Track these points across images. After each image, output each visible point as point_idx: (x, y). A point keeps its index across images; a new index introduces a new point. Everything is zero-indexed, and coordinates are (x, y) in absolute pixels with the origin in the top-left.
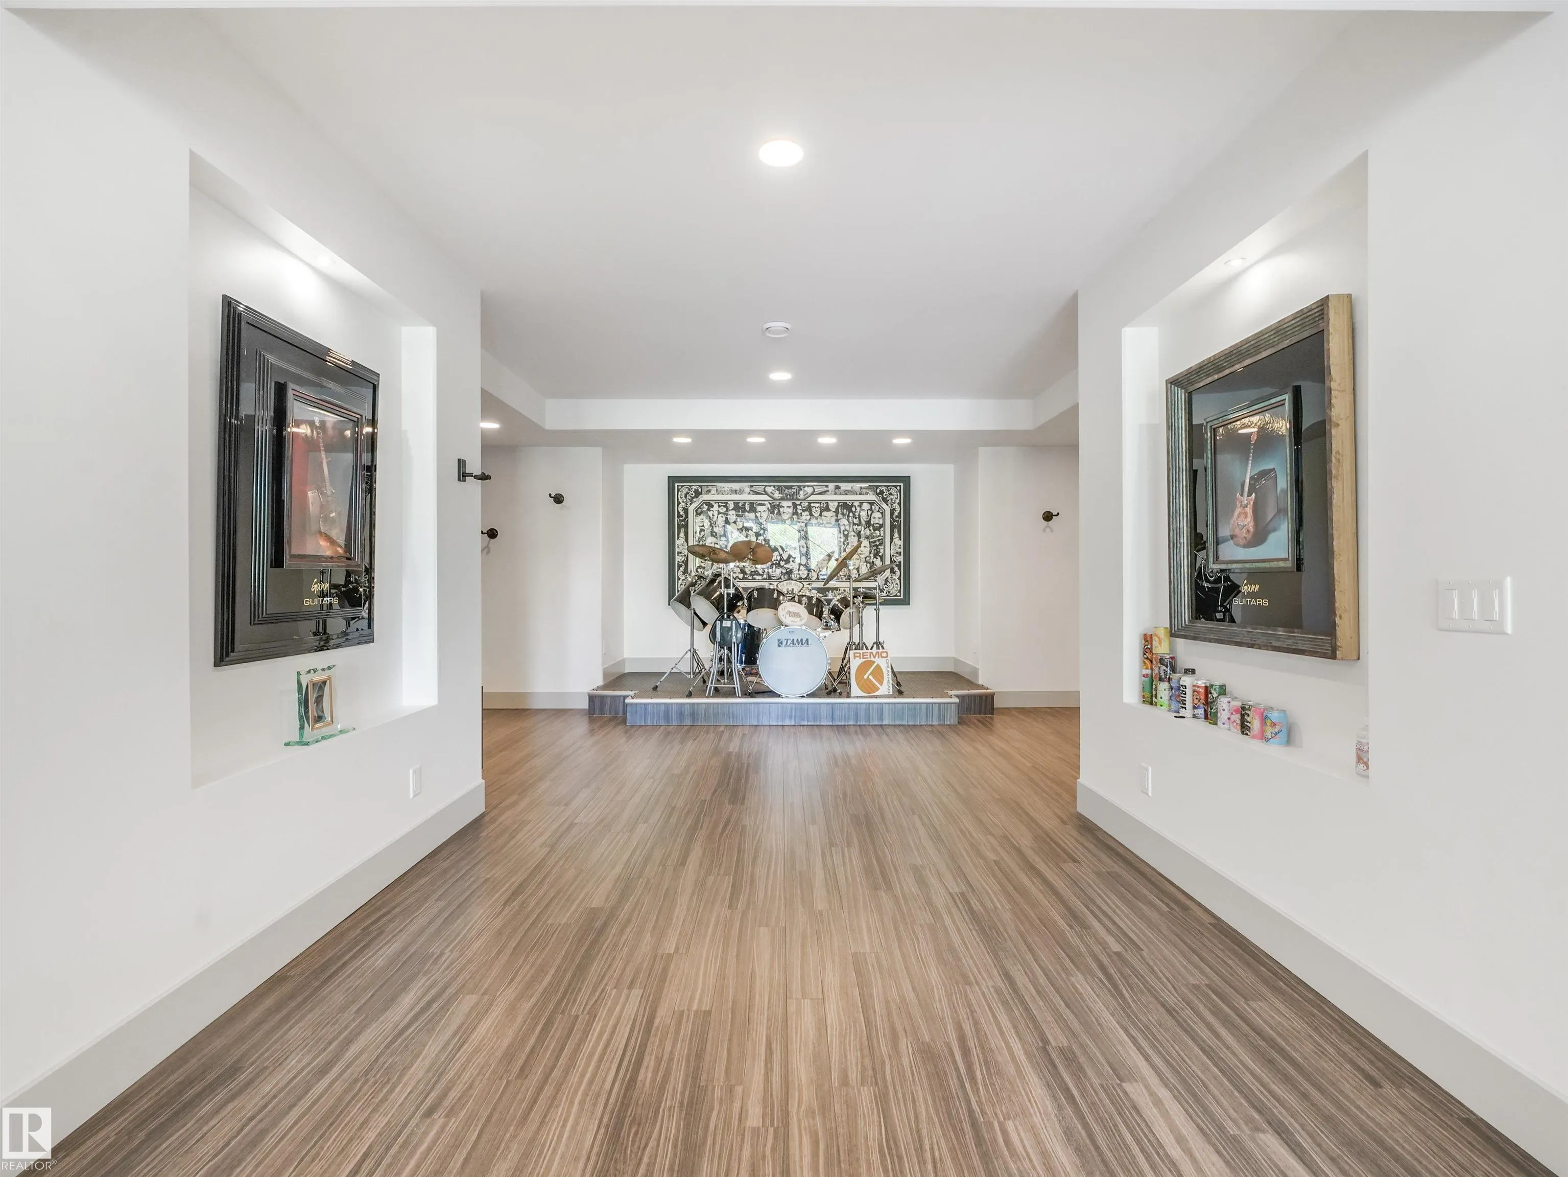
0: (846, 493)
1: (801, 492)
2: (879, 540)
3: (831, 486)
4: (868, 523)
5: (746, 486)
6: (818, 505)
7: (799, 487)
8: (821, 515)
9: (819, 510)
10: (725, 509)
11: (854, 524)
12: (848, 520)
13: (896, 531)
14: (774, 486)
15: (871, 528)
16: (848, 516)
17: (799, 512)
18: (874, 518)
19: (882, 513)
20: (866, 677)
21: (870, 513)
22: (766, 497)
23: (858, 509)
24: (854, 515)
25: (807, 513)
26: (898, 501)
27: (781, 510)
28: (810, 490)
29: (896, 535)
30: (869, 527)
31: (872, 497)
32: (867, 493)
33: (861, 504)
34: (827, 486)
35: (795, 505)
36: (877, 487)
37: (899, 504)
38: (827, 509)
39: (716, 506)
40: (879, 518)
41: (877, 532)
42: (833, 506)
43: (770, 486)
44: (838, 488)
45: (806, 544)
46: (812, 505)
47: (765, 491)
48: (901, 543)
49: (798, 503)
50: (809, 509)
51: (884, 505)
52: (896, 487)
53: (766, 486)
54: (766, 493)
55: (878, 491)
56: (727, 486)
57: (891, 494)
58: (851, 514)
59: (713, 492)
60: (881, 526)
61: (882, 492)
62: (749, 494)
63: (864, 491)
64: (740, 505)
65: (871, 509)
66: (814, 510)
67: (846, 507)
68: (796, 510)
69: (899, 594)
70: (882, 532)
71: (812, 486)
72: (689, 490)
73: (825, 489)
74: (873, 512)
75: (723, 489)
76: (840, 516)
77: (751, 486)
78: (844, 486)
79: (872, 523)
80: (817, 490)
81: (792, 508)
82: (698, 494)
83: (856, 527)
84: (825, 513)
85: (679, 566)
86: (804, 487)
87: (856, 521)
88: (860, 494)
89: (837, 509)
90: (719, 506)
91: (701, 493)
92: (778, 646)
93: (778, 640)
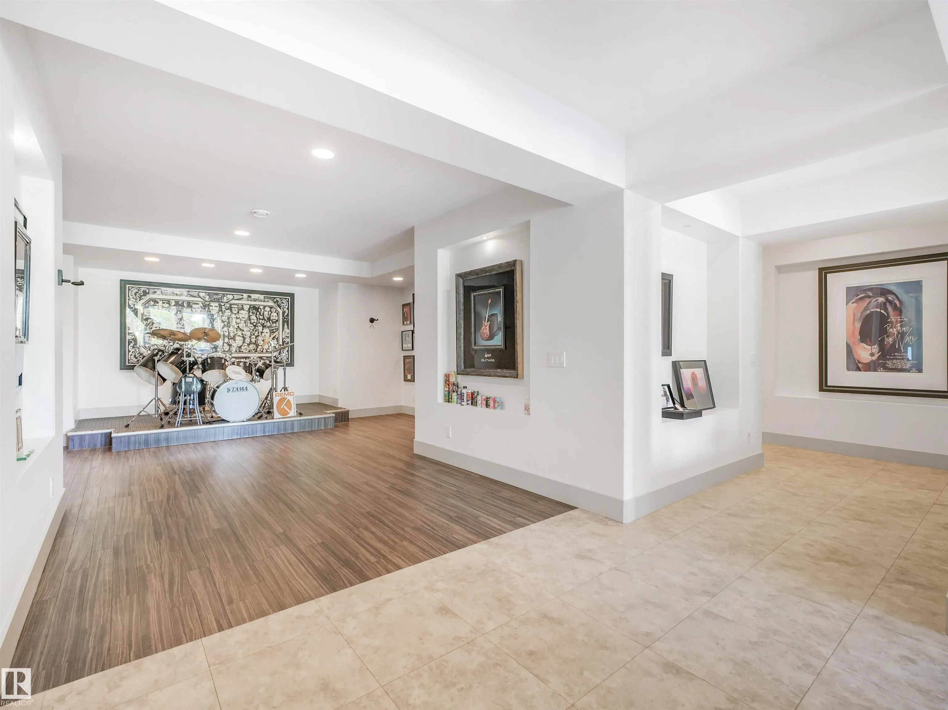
0: (255, 300)
1: (225, 298)
2: (275, 329)
3: (245, 296)
4: (269, 319)
5: (184, 291)
6: (237, 306)
7: (223, 294)
8: (238, 312)
9: (237, 309)
10: (168, 305)
11: (260, 319)
12: (256, 316)
13: (286, 324)
14: (205, 293)
15: (271, 322)
16: (256, 314)
17: (223, 310)
18: (273, 316)
19: (277, 314)
20: (282, 407)
21: (270, 313)
22: (199, 299)
23: (263, 310)
24: (260, 313)
25: (229, 311)
26: (287, 307)
27: (211, 308)
28: (231, 297)
29: (286, 326)
30: (269, 321)
31: (271, 303)
32: (268, 301)
33: (265, 307)
34: (242, 295)
35: (220, 306)
36: (275, 298)
37: (288, 309)
38: (242, 309)
39: (161, 303)
40: (276, 316)
41: (275, 325)
42: (246, 307)
43: (203, 292)
44: (249, 297)
45: (228, 330)
46: (232, 306)
47: (198, 295)
48: (289, 331)
49: (223, 304)
50: (230, 308)
51: (279, 309)
52: (286, 299)
53: (200, 292)
54: (200, 297)
55: (275, 300)
56: (170, 290)
57: (283, 303)
58: (258, 313)
59: (157, 293)
60: (277, 321)
61: (277, 301)
62: (187, 296)
63: (266, 300)
64: (180, 303)
65: (271, 311)
66: (233, 309)
67: (256, 309)
68: (221, 309)
69: (287, 360)
70: (277, 325)
71: (232, 294)
72: (138, 290)
73: (241, 297)
74: (272, 312)
75: (167, 292)
76: (251, 314)
77: (188, 291)
78: (254, 296)
79: (271, 319)
80: (236, 297)
81: (218, 307)
82: (146, 293)
83: (261, 321)
84: (240, 312)
85: (130, 343)
86: (227, 294)
87: (261, 317)
88: (264, 301)
89: (249, 309)
90: (163, 303)
91: (149, 293)
92: (228, 392)
93: (228, 389)
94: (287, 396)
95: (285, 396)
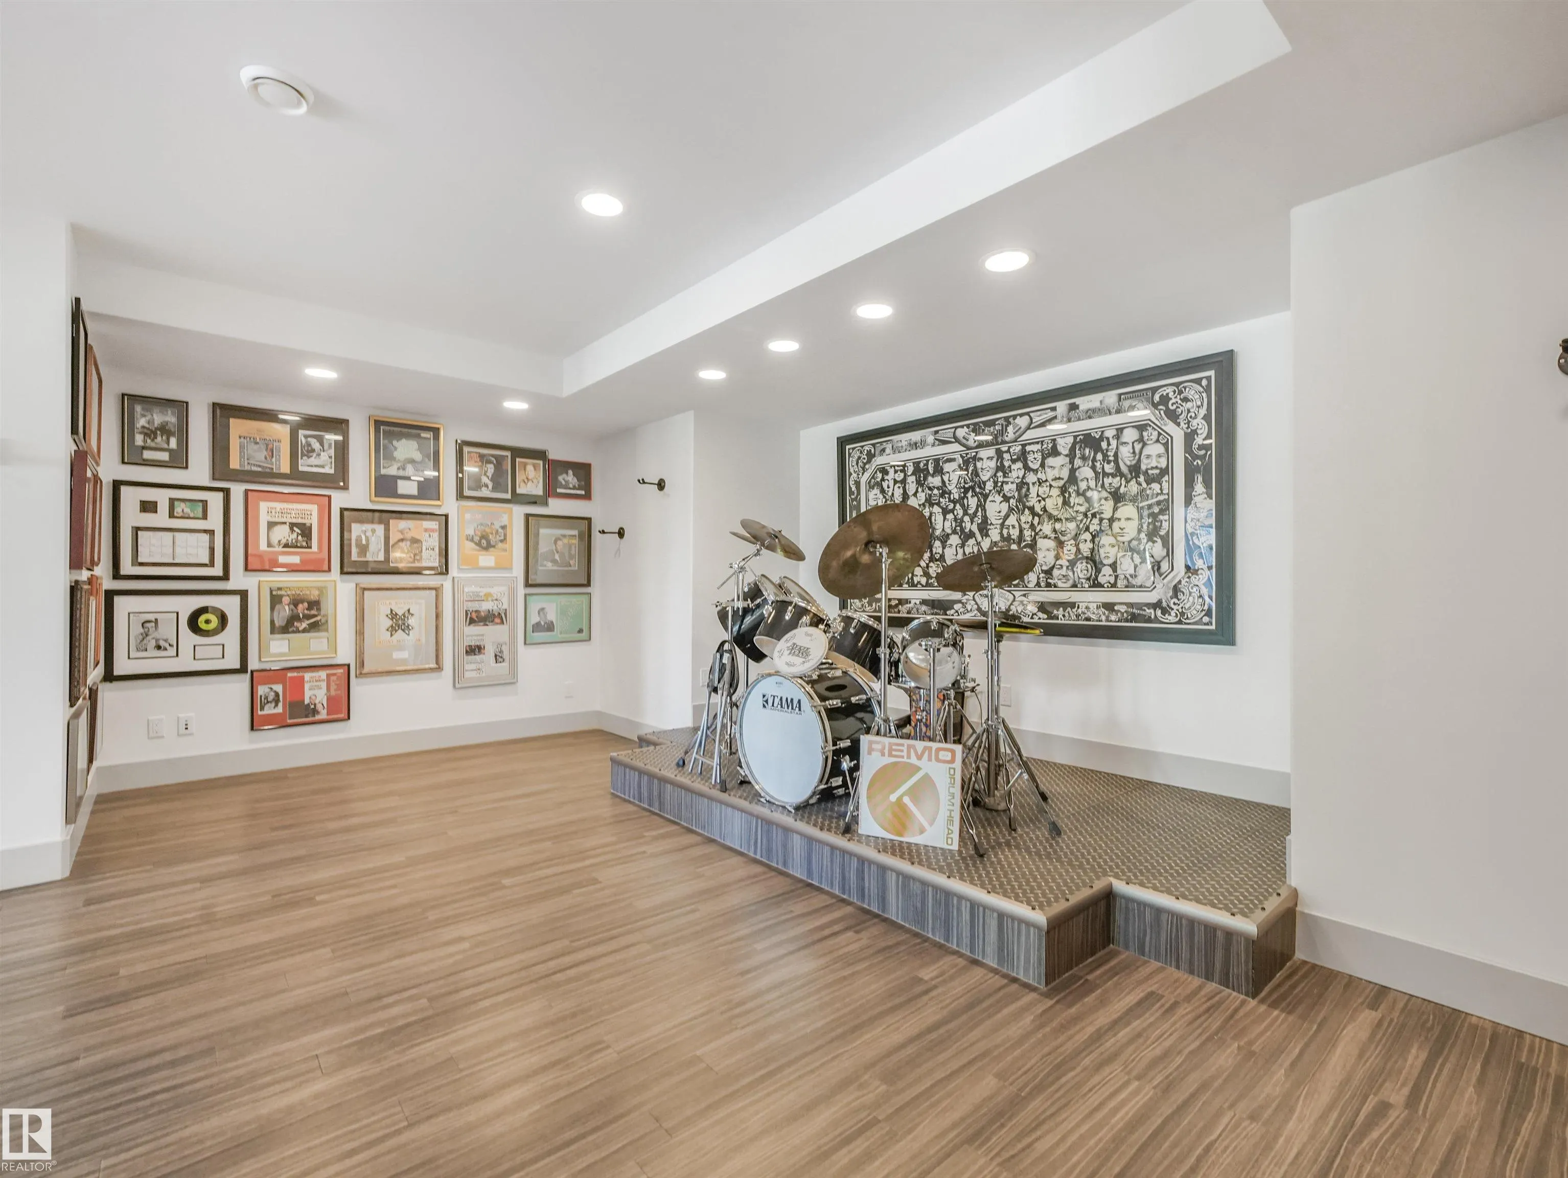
0: (1091, 414)
1: (1010, 429)
2: (1159, 503)
3: (1062, 406)
4: (1135, 470)
5: (927, 434)
6: (1039, 447)
7: (1007, 419)
8: (1043, 465)
9: (1039, 456)
10: (902, 475)
11: (1106, 474)
12: (1093, 468)
13: (1199, 478)
14: (968, 426)
15: (1142, 479)
16: (1094, 460)
17: (1006, 464)
18: (1148, 457)
19: (1166, 445)
20: (894, 797)
21: (1138, 447)
22: (956, 447)
23: (1114, 443)
24: (1105, 456)
25: (1019, 465)
26: (1203, 411)
27: (979, 465)
28: (1023, 422)
29: (1199, 488)
30: (1137, 476)
31: (1142, 413)
32: (1132, 408)
33: (1120, 431)
34: (1054, 409)
35: (999, 453)
36: (1154, 390)
37: (1207, 418)
38: (1055, 452)
39: (892, 471)
40: (1159, 456)
41: (1156, 486)
42: (1064, 445)
43: (962, 427)
44: (1073, 407)
45: (1019, 520)
46: (1028, 448)
47: (955, 437)
48: (1211, 504)
49: (1004, 448)
50: (1023, 456)
51: (1170, 427)
52: (1198, 381)
53: (956, 428)
54: (957, 440)
55: (1157, 398)
56: (905, 438)
57: (1186, 400)
58: (1099, 456)
59: (888, 451)
60: (1164, 472)
61: (1165, 399)
62: (933, 445)
63: (1126, 404)
64: (922, 465)
65: (1141, 440)
66: (1030, 457)
67: (1091, 442)
68: (1002, 463)
69: (1206, 619)
70: (1165, 485)
71: (1028, 414)
72: (861, 453)
73: (1051, 414)
74: (1145, 444)
75: (900, 445)
76: (1078, 462)
77: (936, 432)
78: (1086, 402)
79: (1143, 467)
80: (1037, 419)
81: (995, 459)
82: (871, 456)
83: (1110, 480)
84: (1050, 461)
86: (1015, 417)
87: (1109, 468)
88: (1118, 411)
89: (1073, 449)
90: (896, 472)
91: (874, 456)
92: (764, 706)
93: (764, 696)
94: (919, 758)
95: (914, 760)
